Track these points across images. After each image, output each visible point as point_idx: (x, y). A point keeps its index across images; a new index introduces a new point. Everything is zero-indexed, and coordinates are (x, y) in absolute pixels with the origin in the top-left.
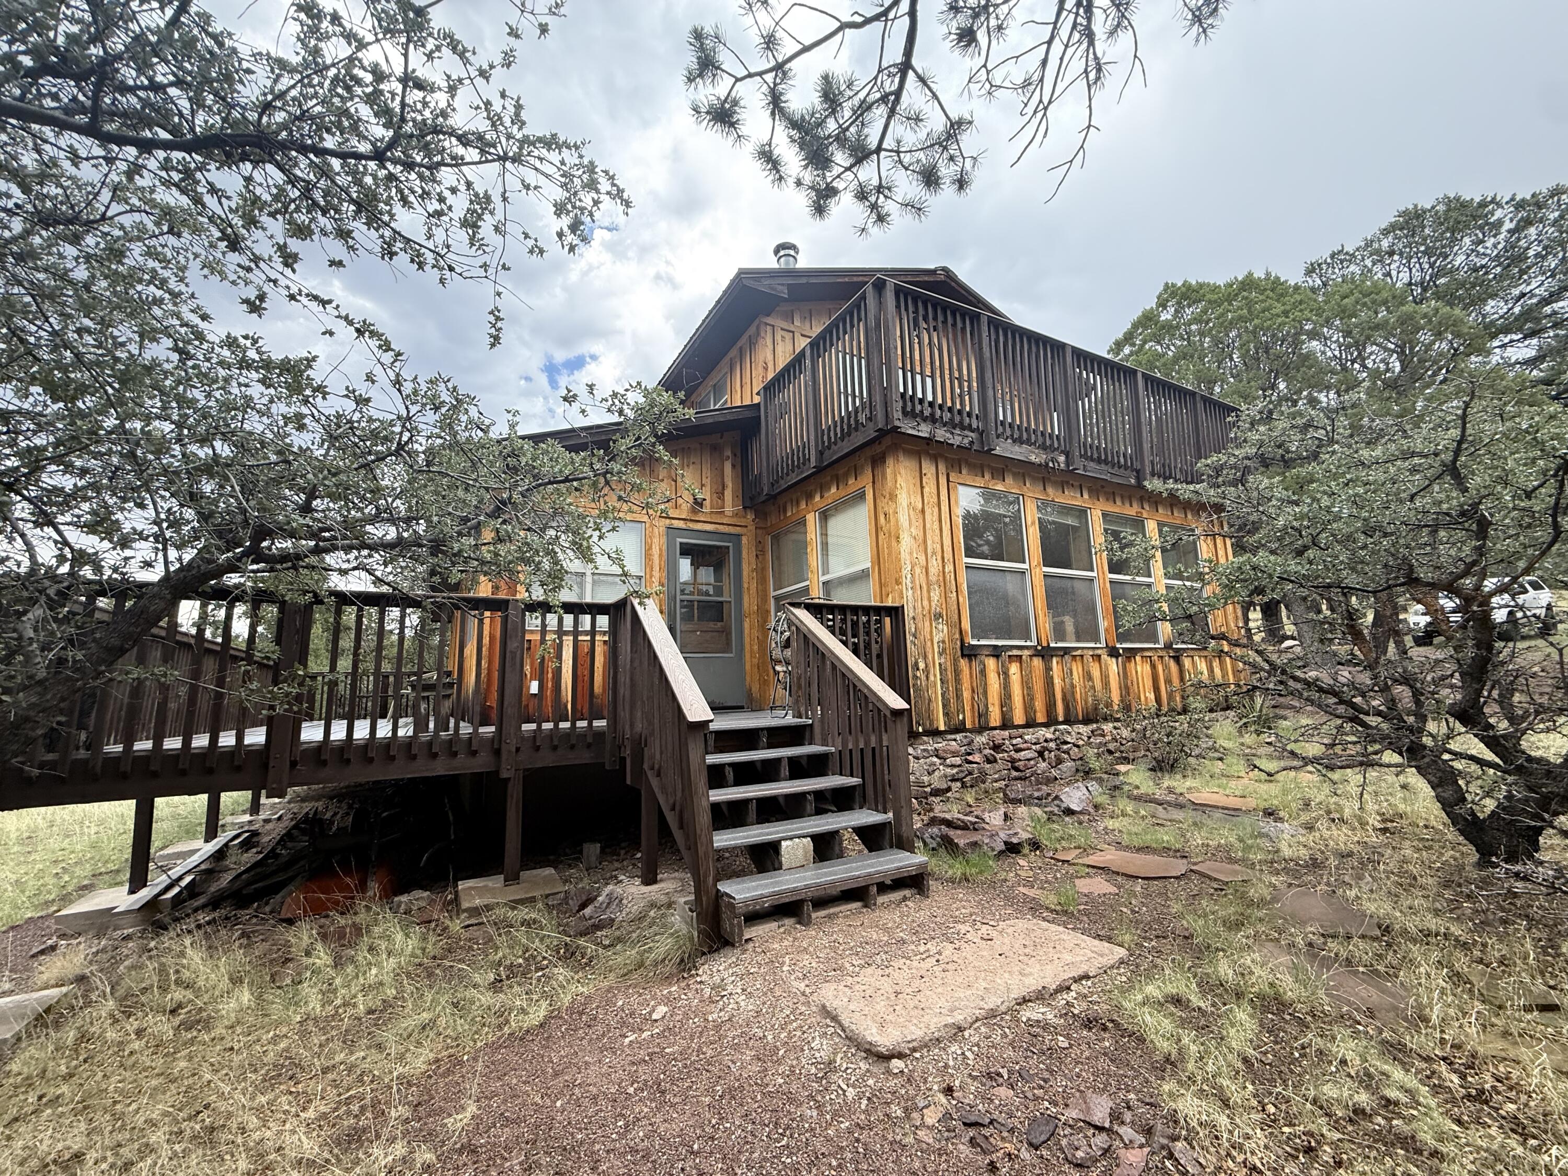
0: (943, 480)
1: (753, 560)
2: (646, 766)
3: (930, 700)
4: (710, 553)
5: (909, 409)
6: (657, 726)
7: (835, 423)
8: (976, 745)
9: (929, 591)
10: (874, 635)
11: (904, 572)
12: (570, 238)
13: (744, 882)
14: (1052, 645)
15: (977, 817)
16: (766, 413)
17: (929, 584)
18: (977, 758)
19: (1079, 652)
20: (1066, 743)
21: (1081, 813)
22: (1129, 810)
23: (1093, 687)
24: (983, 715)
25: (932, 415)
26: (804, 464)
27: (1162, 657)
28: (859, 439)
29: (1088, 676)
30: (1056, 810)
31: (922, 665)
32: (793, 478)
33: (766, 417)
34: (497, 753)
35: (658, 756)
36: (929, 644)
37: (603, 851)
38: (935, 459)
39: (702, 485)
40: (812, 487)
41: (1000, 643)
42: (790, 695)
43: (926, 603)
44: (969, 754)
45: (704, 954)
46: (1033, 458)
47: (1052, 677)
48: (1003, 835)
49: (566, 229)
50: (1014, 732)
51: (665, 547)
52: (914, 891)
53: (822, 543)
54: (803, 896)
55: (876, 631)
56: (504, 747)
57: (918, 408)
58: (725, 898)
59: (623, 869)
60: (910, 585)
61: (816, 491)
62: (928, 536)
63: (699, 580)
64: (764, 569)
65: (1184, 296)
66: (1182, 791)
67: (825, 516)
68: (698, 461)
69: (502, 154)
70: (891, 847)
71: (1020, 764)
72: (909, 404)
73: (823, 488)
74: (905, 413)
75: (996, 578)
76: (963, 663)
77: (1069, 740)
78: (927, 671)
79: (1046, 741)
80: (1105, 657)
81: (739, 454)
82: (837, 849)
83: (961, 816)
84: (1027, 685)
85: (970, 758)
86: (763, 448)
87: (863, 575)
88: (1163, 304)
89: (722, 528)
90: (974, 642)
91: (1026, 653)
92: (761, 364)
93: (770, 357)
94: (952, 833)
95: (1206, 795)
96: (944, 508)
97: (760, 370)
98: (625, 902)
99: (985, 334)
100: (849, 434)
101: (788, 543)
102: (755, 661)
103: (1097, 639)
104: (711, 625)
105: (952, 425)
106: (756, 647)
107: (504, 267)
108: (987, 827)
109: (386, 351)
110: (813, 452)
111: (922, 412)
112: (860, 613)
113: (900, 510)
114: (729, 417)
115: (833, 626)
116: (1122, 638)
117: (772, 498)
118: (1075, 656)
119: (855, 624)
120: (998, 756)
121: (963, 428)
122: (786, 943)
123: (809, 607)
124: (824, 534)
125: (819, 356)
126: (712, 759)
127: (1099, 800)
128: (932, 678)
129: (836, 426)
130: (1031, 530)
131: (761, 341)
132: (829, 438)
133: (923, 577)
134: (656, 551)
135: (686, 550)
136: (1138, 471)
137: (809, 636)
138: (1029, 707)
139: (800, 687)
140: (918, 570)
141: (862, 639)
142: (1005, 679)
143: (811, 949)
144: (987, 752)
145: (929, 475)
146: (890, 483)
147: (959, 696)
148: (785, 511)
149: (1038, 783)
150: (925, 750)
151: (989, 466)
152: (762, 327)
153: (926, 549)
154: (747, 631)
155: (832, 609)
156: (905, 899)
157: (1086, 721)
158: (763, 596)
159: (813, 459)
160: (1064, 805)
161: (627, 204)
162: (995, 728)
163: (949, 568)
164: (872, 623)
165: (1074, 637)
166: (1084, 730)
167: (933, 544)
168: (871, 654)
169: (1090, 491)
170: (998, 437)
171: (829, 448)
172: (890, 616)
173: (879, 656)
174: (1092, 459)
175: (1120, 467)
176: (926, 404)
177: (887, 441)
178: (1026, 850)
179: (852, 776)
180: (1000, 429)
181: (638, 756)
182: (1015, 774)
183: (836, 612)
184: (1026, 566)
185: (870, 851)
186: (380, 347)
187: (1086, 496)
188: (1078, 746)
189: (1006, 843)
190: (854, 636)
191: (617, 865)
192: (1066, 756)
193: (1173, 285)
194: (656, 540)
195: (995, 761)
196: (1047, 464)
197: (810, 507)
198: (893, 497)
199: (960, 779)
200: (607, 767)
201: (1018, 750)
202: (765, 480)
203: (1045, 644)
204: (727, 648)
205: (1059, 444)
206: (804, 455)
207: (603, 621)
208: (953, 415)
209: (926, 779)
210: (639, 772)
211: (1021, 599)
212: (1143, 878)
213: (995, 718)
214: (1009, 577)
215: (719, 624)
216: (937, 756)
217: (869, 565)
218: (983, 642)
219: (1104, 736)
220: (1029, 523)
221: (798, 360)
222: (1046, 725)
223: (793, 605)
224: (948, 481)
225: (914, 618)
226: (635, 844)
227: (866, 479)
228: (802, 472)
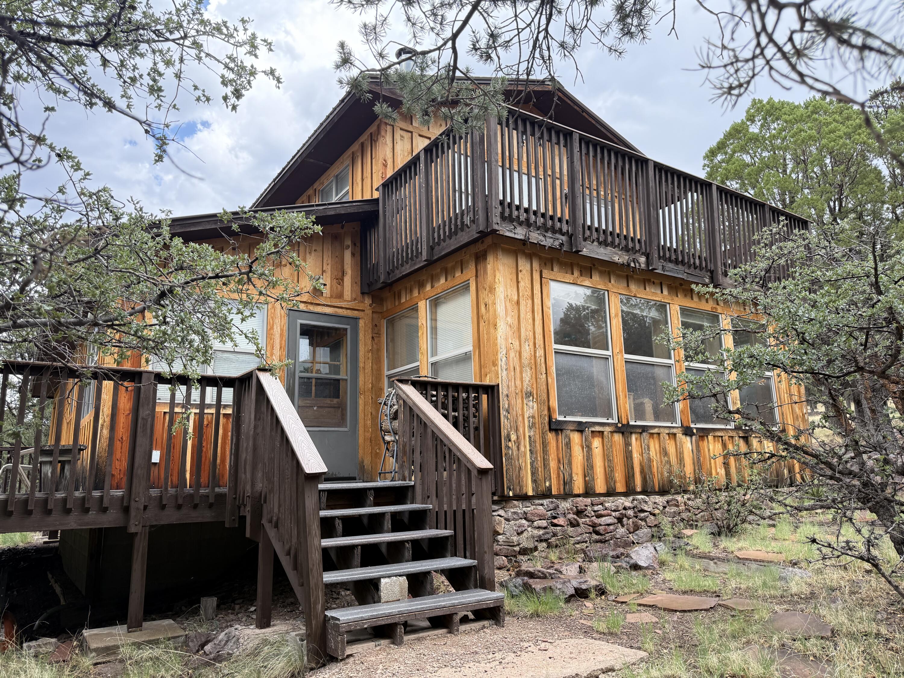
0: (536, 276)
1: (369, 342)
2: (264, 521)
3: (520, 468)
4: (329, 334)
5: (506, 214)
6: (276, 484)
7: (444, 222)
8: (560, 510)
9: (521, 373)
10: (472, 410)
11: (500, 356)
12: (233, 100)
13: (348, 610)
14: (632, 423)
15: (556, 570)
16: (384, 207)
17: (521, 366)
18: (561, 521)
19: (656, 431)
20: (643, 511)
21: (647, 568)
22: (687, 565)
23: (669, 462)
24: (567, 483)
25: (527, 220)
26: (417, 257)
27: (732, 437)
28: (464, 238)
29: (664, 452)
30: (624, 565)
31: (513, 437)
32: (407, 269)
33: (384, 212)
34: (126, 510)
35: (276, 510)
36: (520, 419)
37: (218, 606)
38: (530, 257)
39: (323, 271)
40: (425, 278)
41: (584, 420)
42: (396, 461)
43: (518, 383)
44: (555, 518)
45: (312, 669)
46: (616, 259)
47: (631, 451)
48: (575, 583)
49: (229, 94)
50: (596, 500)
51: (286, 328)
52: (492, 622)
53: (432, 328)
54: (396, 620)
55: (474, 406)
56: (133, 505)
57: (515, 213)
58: (332, 622)
59: (239, 621)
60: (504, 367)
61: (427, 281)
62: (522, 325)
63: (318, 359)
64: (379, 350)
65: (769, 113)
66: (733, 549)
67: (436, 303)
68: (319, 249)
69: (183, 35)
70: (476, 587)
71: (601, 529)
72: (507, 210)
73: (434, 279)
74: (503, 217)
75: (583, 363)
76: (551, 436)
77: (646, 508)
78: (518, 442)
79: (625, 509)
80: (680, 436)
81: (358, 244)
82: (428, 587)
83: (543, 570)
84: (607, 457)
85: (555, 521)
86: (381, 240)
87: (465, 358)
88: (751, 119)
89: (340, 312)
90: (561, 418)
91: (607, 429)
92: (381, 161)
93: (389, 155)
94: (531, 581)
95: (752, 552)
96: (537, 301)
97: (380, 166)
98: (241, 640)
99: (576, 149)
100: (456, 233)
101: (402, 326)
102: (368, 435)
103: (674, 420)
104: (328, 401)
105: (545, 229)
106: (369, 422)
107: (174, 107)
108: (562, 576)
109: (76, 170)
110: (425, 247)
111: (518, 217)
112: (461, 390)
113: (498, 301)
114: (349, 211)
115: (436, 401)
116: (698, 418)
117: (388, 286)
118: (652, 434)
119: (455, 400)
120: (581, 521)
121: (554, 231)
122: (381, 656)
123: (415, 384)
124: (434, 320)
125: (432, 161)
126: (324, 513)
127: (664, 557)
128: (522, 449)
129: (445, 226)
130: (614, 322)
131: (381, 140)
132: (439, 236)
133: (516, 360)
134: (277, 330)
135: (306, 331)
136: (712, 272)
137: (414, 408)
138: (609, 477)
139: (404, 453)
140: (512, 354)
141: (461, 412)
142: (588, 452)
143: (401, 659)
144: (571, 516)
145: (524, 272)
146: (490, 278)
147: (546, 465)
148: (400, 298)
149: (617, 546)
150: (515, 513)
151: (578, 264)
152: (383, 127)
153: (520, 337)
154: (361, 408)
155: (435, 386)
156: (484, 627)
157: (663, 492)
158: (377, 375)
159: (424, 253)
160: (632, 562)
161: (279, 80)
162: (579, 496)
163: (540, 352)
164: (471, 399)
165: (652, 417)
166: (661, 500)
167: (526, 331)
168: (469, 427)
169: (670, 288)
170: (585, 240)
171: (439, 244)
172: (487, 393)
173: (477, 429)
174: (670, 261)
175: (695, 268)
176: (522, 211)
177: (489, 240)
178: (593, 595)
179: (446, 529)
180: (588, 233)
181: (258, 512)
182: (595, 537)
183: (440, 389)
184: (609, 353)
185: (457, 589)
186: (72, 166)
187: (665, 292)
188: (654, 515)
189: (576, 589)
190: (455, 410)
191: (232, 617)
192: (643, 523)
193: (760, 101)
194: (277, 321)
195: (578, 525)
196: (629, 265)
197: (422, 296)
198: (492, 290)
199: (546, 540)
200: (227, 525)
201: (599, 516)
202: (381, 270)
203: (624, 422)
204: (342, 422)
205: (641, 247)
206: (417, 249)
207: (228, 394)
208: (546, 220)
209: (515, 539)
210: (258, 526)
211: (605, 382)
212: (681, 611)
213: (578, 487)
214: (594, 361)
215: (335, 401)
216: (525, 519)
217: (470, 348)
218: (568, 418)
219: (677, 506)
220: (613, 315)
221: (414, 163)
222: (626, 494)
223: (401, 381)
224: (541, 277)
225: (507, 396)
226: (251, 599)
227: (470, 272)
228: (415, 264)
